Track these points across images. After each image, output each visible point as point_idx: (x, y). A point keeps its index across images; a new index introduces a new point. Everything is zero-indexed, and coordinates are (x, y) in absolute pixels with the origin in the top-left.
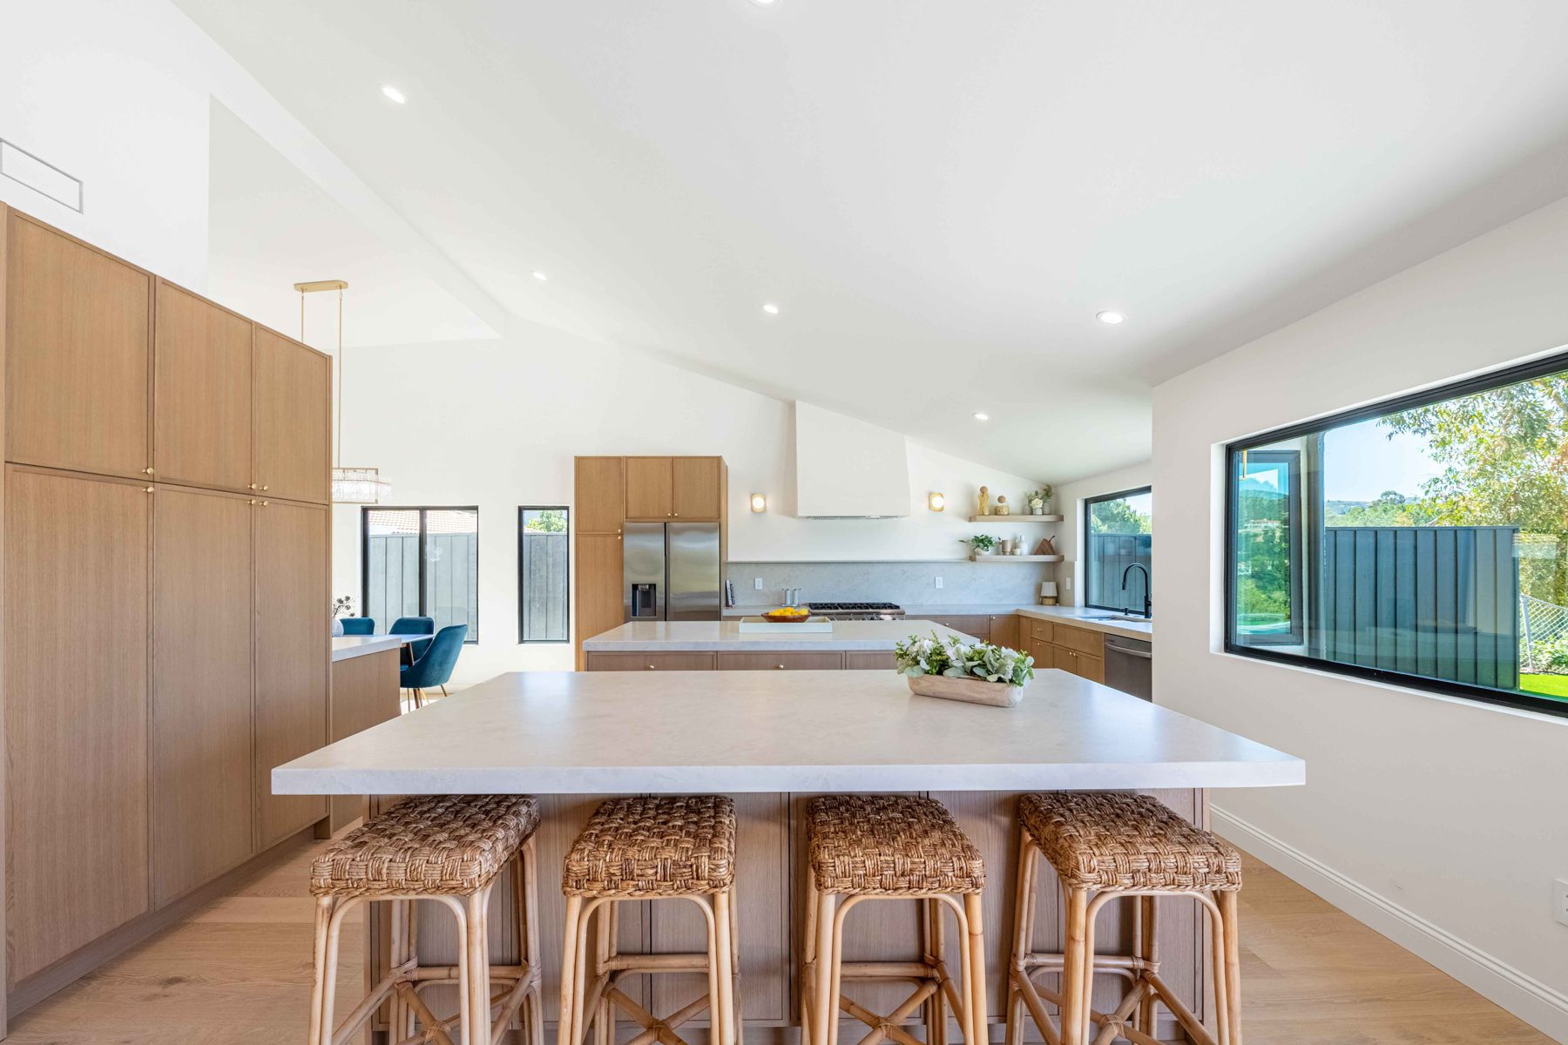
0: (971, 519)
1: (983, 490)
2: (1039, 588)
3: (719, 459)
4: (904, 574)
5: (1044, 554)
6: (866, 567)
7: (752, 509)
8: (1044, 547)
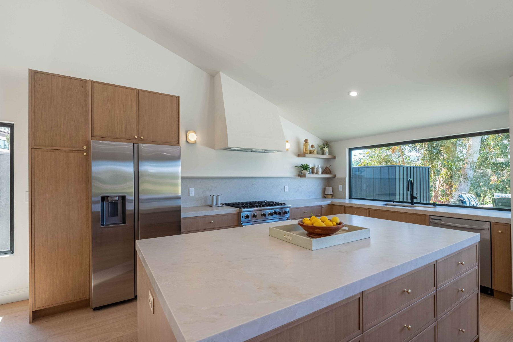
0: (299, 156)
1: (306, 141)
2: (324, 190)
3: (178, 98)
4: (271, 184)
5: (327, 174)
6: (253, 180)
7: (187, 141)
8: (326, 171)
